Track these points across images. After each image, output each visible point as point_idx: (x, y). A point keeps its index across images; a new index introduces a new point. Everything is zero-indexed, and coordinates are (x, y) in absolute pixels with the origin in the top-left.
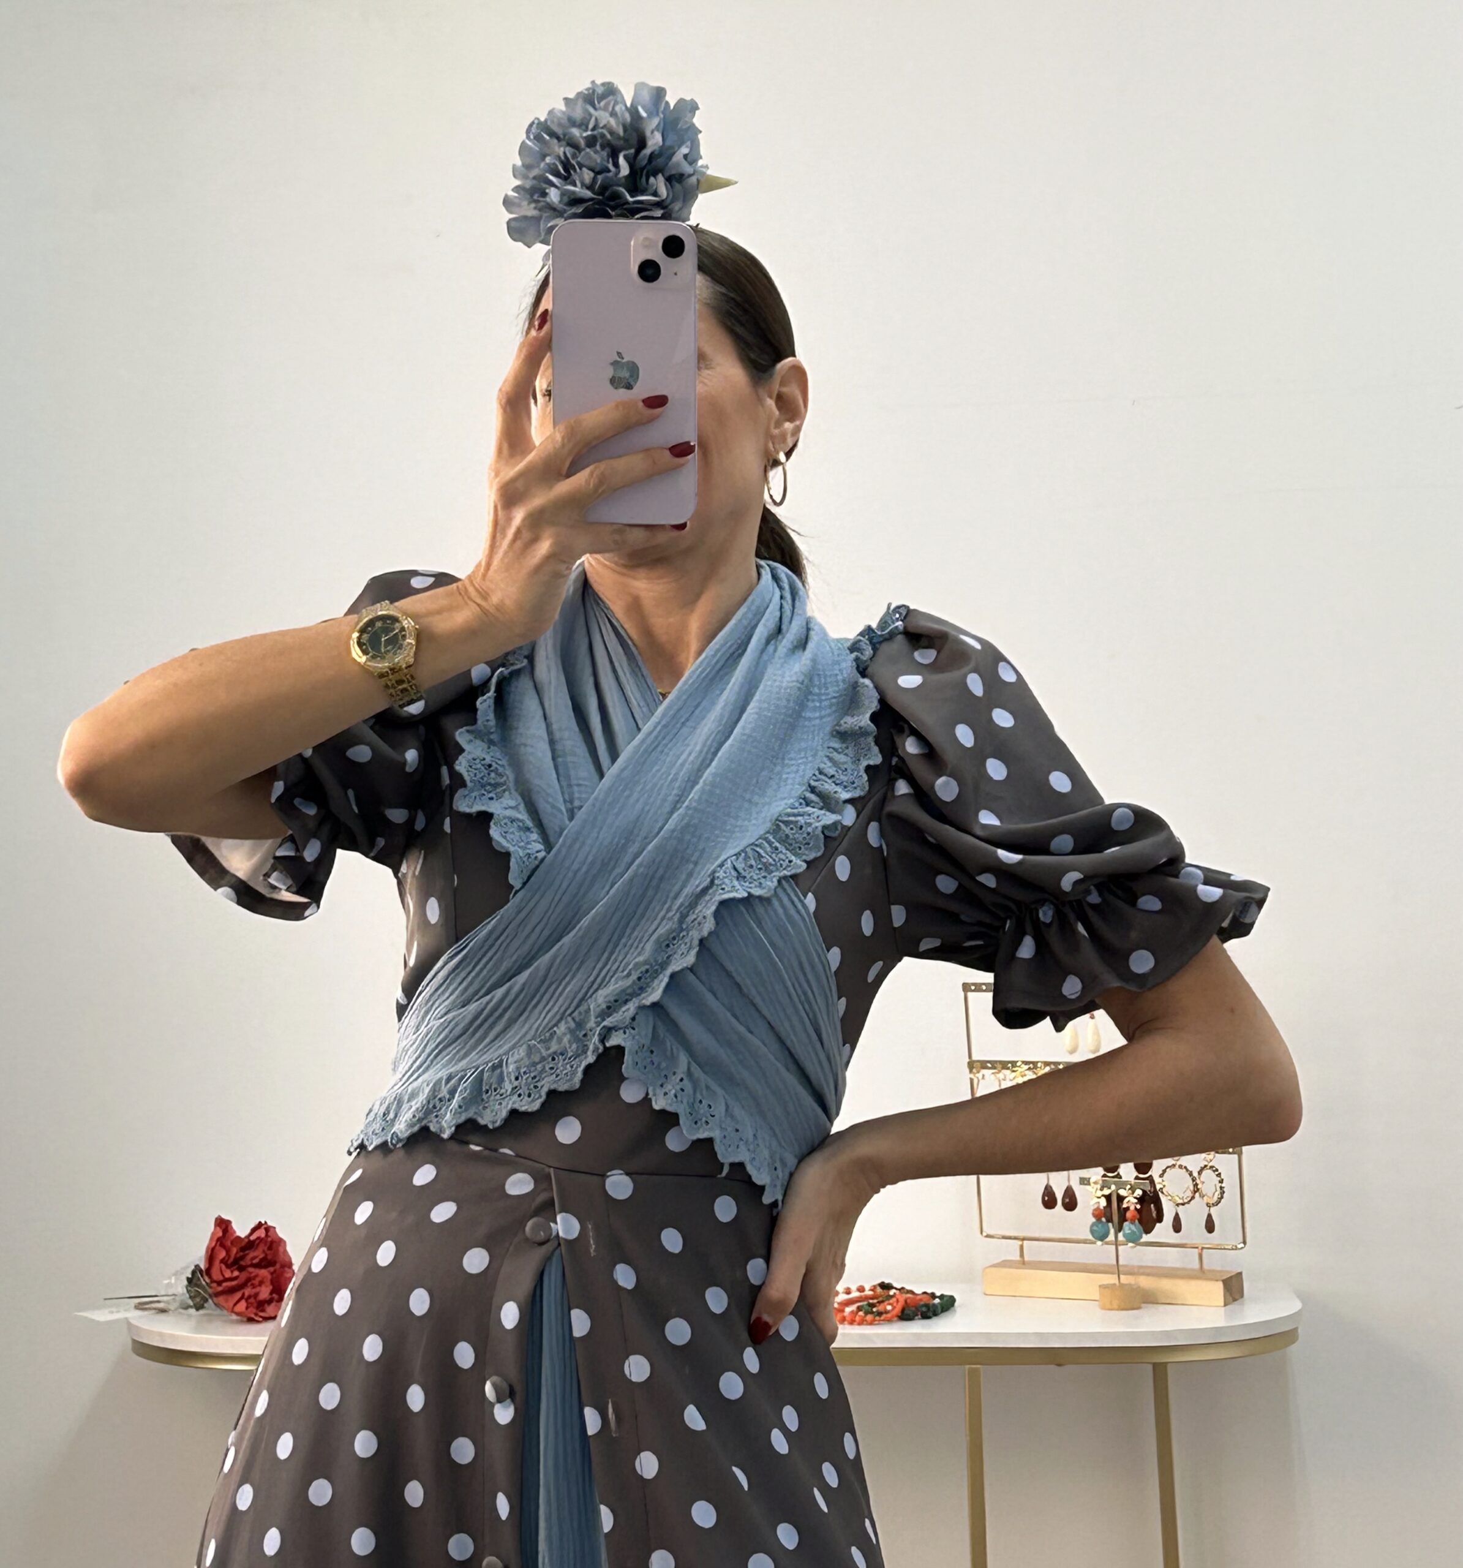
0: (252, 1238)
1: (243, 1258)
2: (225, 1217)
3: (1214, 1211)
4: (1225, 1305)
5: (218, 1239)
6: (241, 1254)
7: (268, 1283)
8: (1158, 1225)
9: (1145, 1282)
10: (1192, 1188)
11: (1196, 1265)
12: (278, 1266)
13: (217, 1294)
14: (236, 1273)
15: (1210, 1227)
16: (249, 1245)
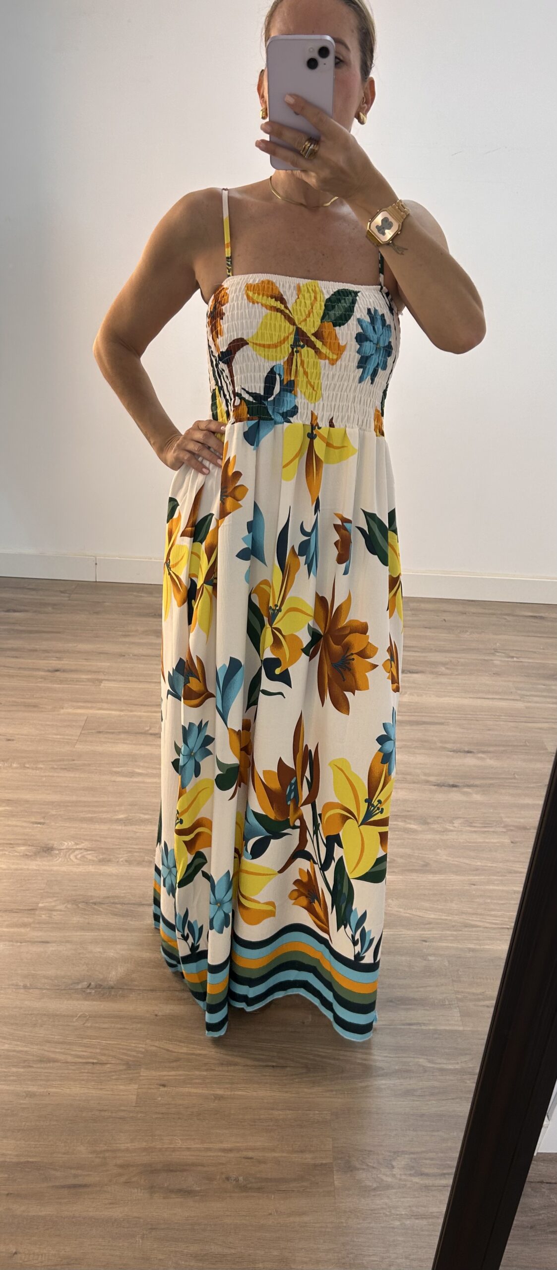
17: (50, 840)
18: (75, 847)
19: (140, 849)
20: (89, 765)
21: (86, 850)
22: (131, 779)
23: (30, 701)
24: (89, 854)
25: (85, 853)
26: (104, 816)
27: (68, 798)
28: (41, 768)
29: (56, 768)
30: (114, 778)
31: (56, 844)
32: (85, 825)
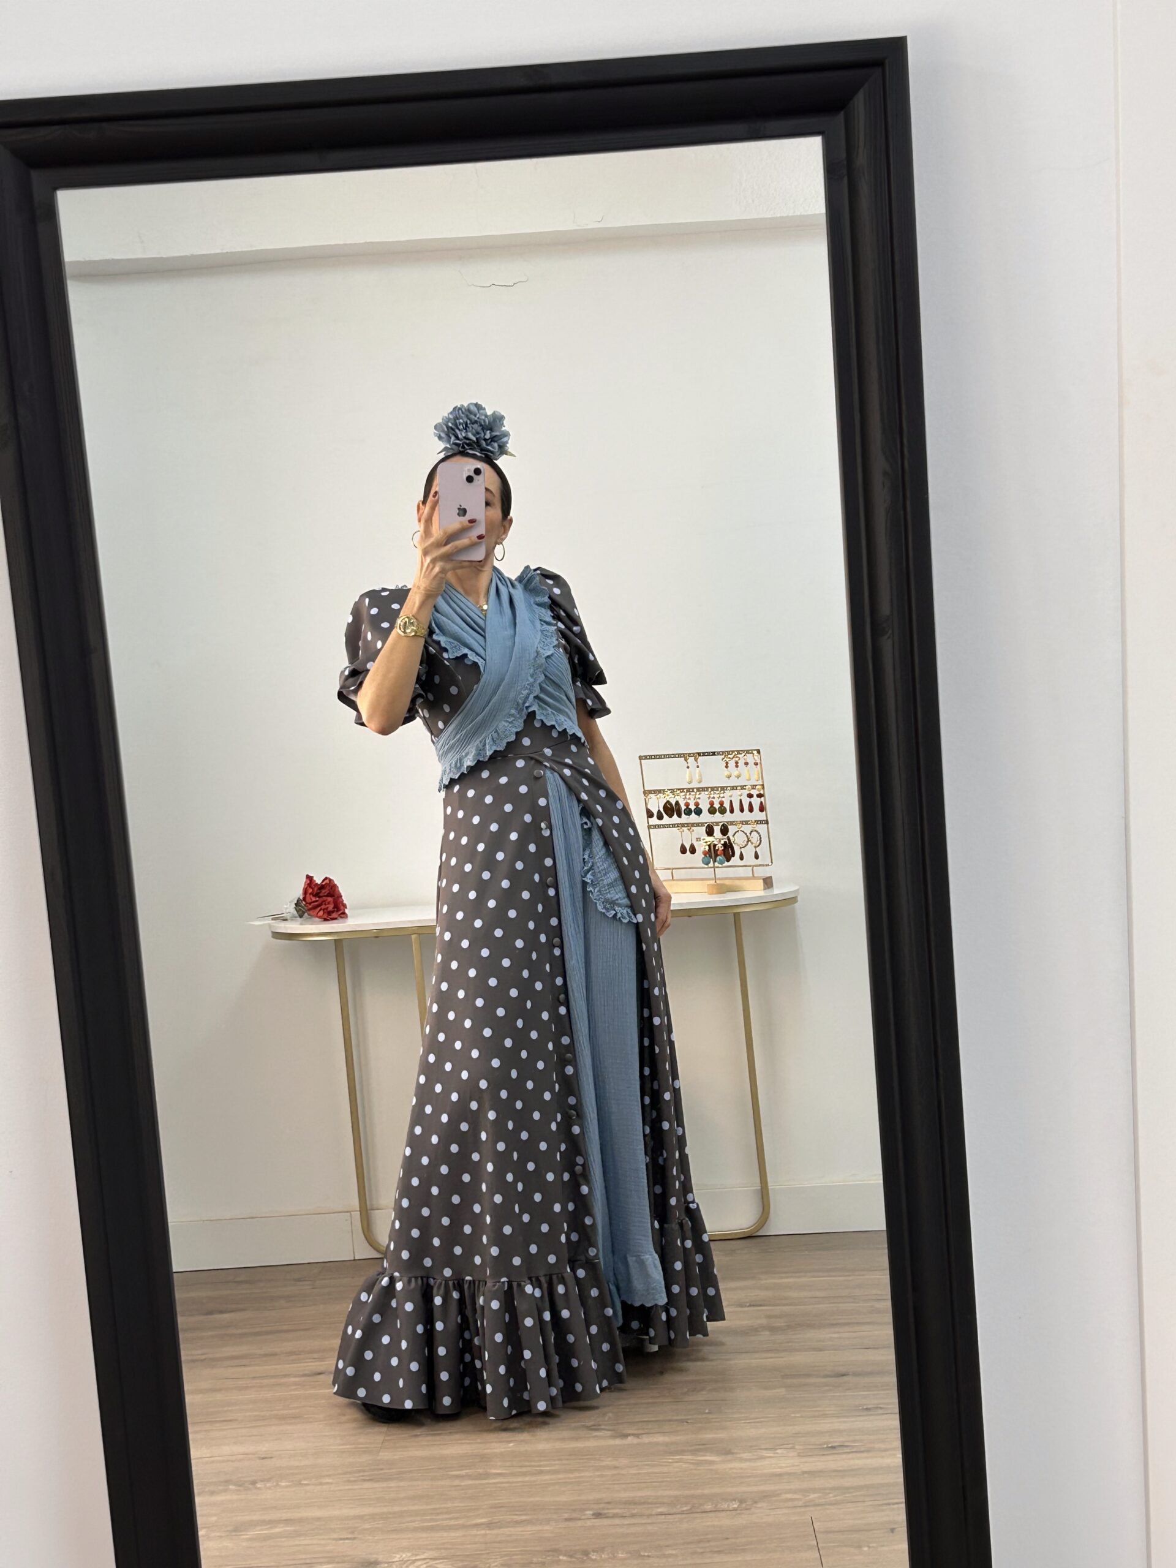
0: (324, 883)
1: (320, 893)
2: (310, 875)
3: (757, 849)
4: (765, 889)
5: (308, 884)
6: (319, 891)
7: (332, 902)
8: (733, 858)
9: (727, 882)
10: (747, 840)
11: (751, 875)
12: (336, 896)
13: (309, 910)
14: (317, 899)
15: (757, 857)
16: (322, 887)
17: (371, 1554)
18: (414, 1558)
19: (521, 1551)
20: (410, 1472)
21: (431, 1559)
22: (486, 1481)
23: (285, 1412)
24: (441, 1563)
25: (432, 1563)
26: (452, 1522)
27: (385, 1510)
28: (328, 1483)
29: (355, 1481)
30: (457, 1482)
31: (380, 1558)
32: (424, 1535)
